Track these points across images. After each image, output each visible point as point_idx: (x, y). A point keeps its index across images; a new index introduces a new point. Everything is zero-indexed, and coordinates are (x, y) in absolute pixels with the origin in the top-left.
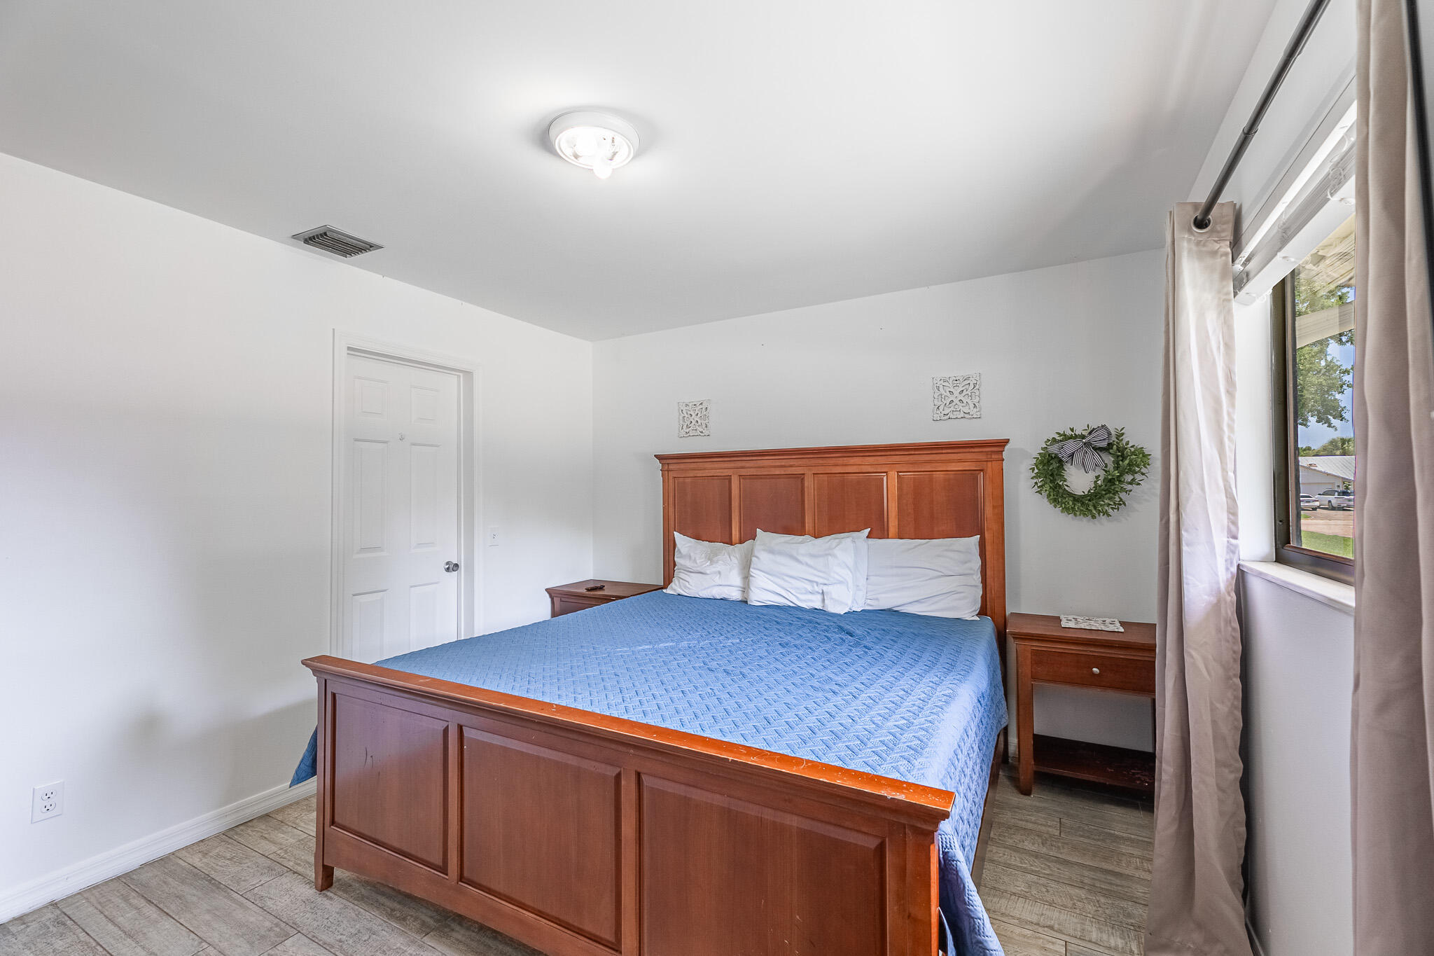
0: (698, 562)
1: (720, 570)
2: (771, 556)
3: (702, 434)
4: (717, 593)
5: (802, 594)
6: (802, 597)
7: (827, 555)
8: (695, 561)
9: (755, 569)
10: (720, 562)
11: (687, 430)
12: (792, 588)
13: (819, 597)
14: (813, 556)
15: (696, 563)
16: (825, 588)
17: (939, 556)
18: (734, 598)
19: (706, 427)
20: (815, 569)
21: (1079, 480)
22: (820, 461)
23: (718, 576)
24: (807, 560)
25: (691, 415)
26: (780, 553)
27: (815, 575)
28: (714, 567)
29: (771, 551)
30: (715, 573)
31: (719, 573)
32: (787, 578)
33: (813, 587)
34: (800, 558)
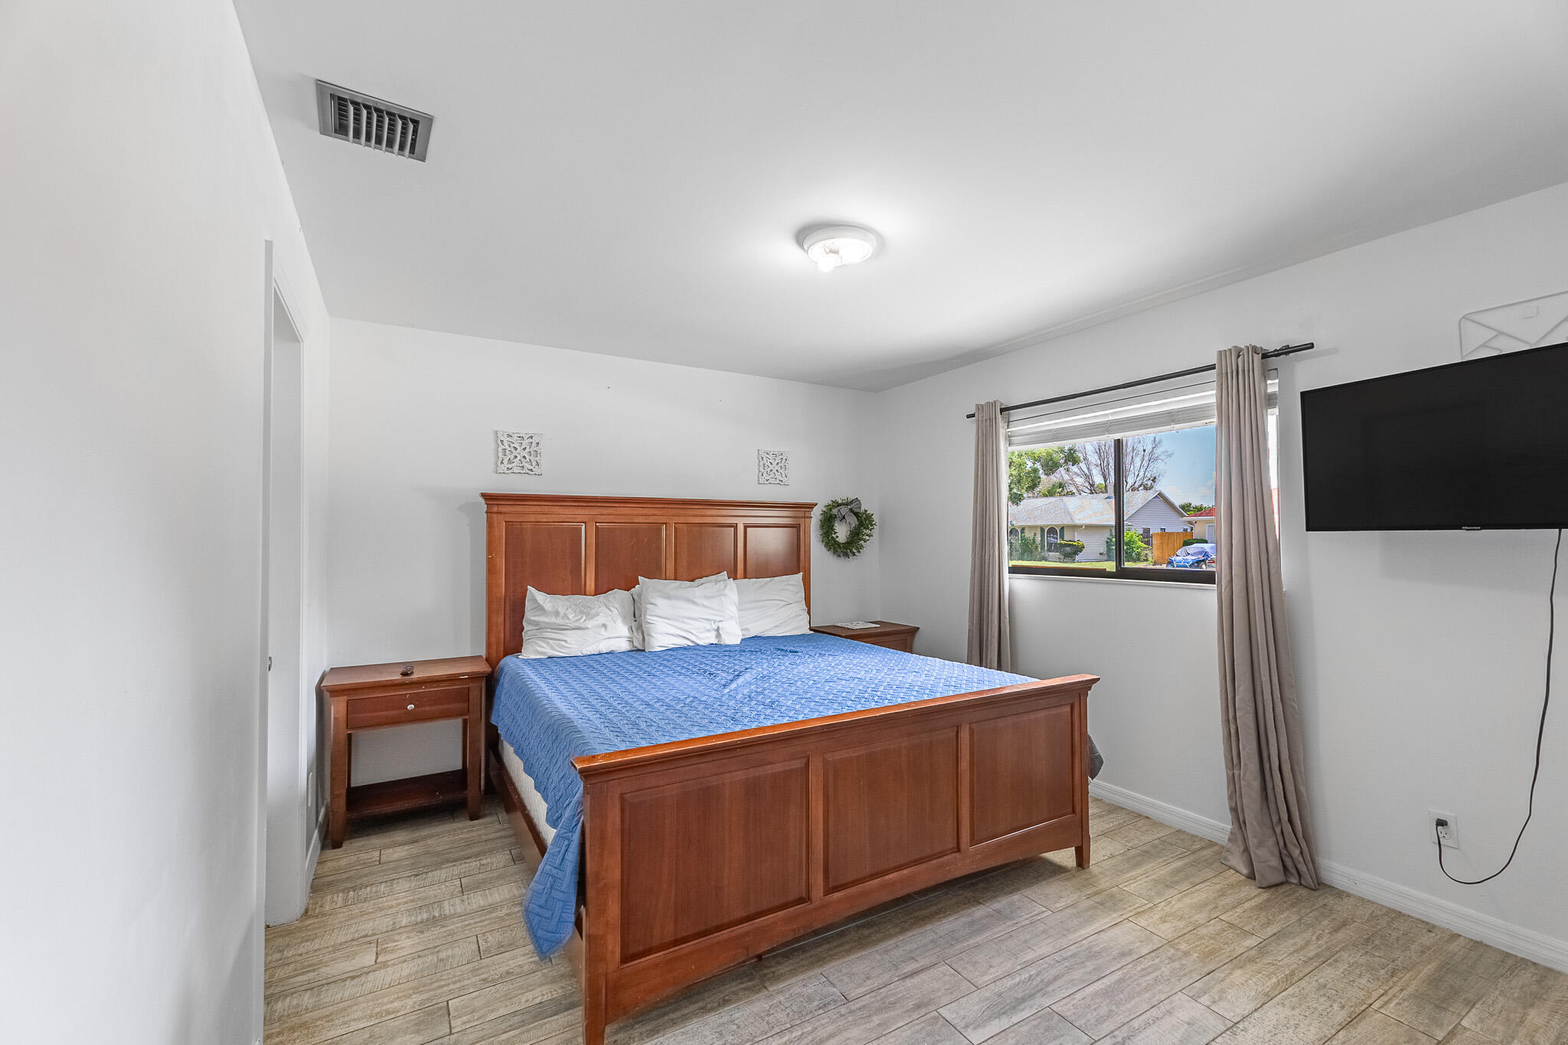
0: (570, 617)
1: (605, 623)
2: (667, 601)
3: (530, 472)
4: (604, 647)
5: (700, 633)
6: (701, 635)
7: (720, 595)
8: (565, 616)
9: (651, 616)
10: (601, 614)
11: (510, 466)
12: (693, 629)
13: (714, 634)
14: (706, 597)
15: (568, 619)
16: (720, 625)
17: (784, 590)
18: (623, 650)
19: (538, 464)
20: (713, 609)
21: (842, 532)
22: (682, 512)
23: (604, 629)
24: (705, 602)
25: (516, 449)
26: (677, 598)
27: (712, 614)
28: (597, 620)
29: (668, 597)
30: (597, 626)
31: (604, 626)
32: (685, 620)
33: (711, 625)
34: (697, 600)
